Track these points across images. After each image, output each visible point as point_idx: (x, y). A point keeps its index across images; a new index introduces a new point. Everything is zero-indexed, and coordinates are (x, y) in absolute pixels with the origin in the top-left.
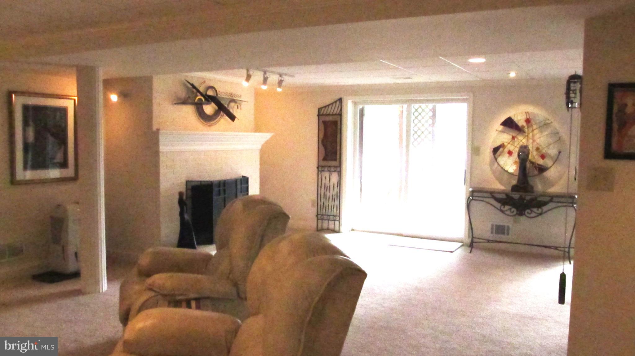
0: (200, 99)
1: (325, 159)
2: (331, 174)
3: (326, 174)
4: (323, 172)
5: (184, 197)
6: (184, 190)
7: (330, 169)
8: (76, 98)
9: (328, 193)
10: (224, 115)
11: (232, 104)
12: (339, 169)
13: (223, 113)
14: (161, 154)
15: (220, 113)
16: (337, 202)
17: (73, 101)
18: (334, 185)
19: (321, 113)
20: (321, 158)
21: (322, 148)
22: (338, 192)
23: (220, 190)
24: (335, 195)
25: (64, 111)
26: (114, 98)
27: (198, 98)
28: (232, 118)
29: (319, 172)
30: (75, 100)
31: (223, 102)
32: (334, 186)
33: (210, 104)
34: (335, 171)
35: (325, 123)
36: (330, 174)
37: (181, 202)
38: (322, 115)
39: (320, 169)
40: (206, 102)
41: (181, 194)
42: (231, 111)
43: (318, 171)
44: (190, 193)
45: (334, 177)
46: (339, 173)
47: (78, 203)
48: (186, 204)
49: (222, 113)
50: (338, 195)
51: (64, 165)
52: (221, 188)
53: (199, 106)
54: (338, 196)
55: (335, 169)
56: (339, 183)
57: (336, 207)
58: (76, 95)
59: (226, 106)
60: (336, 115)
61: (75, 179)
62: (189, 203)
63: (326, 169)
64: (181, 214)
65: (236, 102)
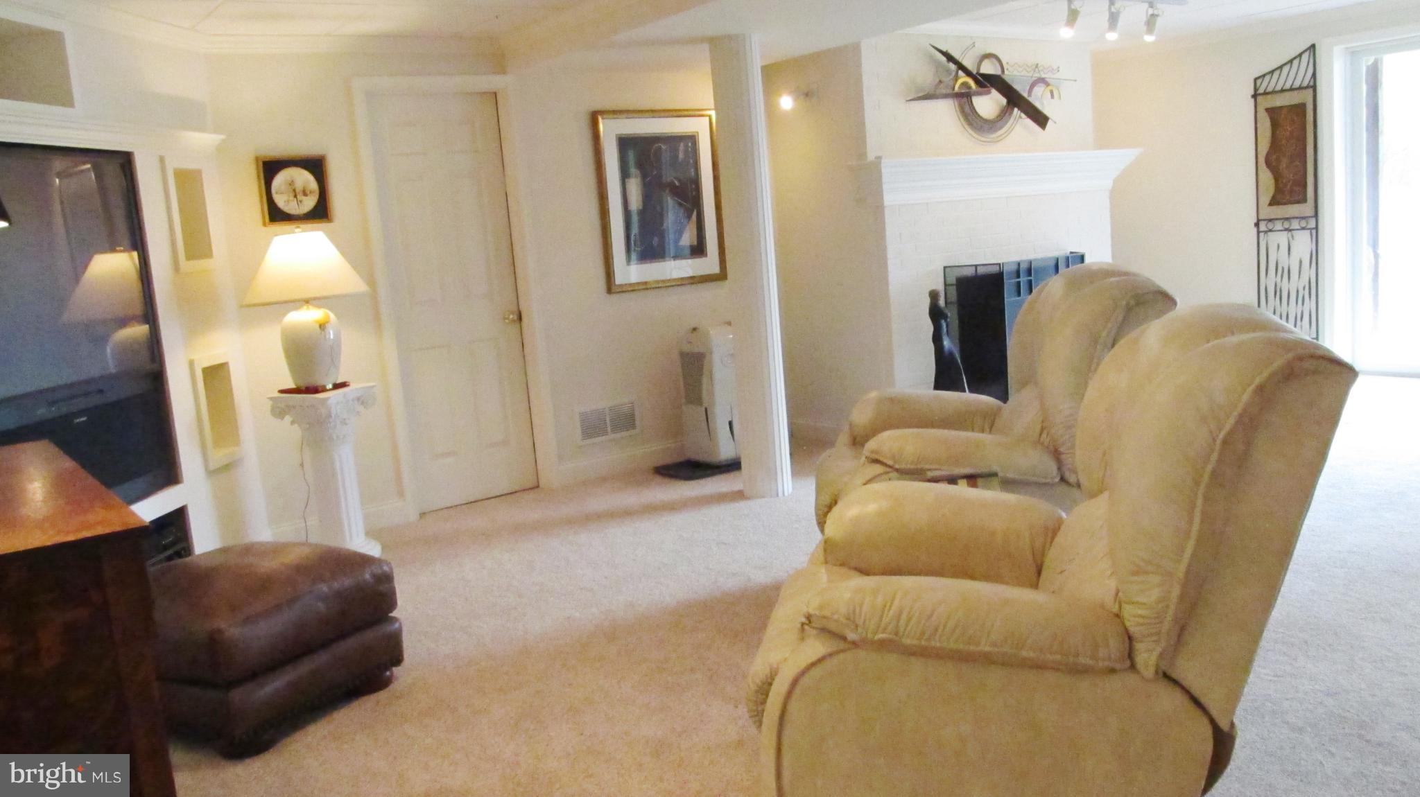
0: (965, 84)
1: (1274, 202)
2: (1292, 236)
3: (1281, 238)
4: (1269, 233)
5: (942, 302)
6: (940, 287)
7: (1290, 225)
8: (713, 113)
9: (1285, 286)
10: (1020, 117)
11: (1039, 90)
12: (1312, 224)
13: (1019, 112)
14: (887, 212)
15: (1013, 110)
16: (1310, 305)
17: (707, 119)
18: (1301, 262)
19: (1261, 91)
20: (1265, 199)
21: (1267, 177)
22: (1313, 280)
23: (1019, 283)
24: (1304, 288)
25: (692, 139)
26: (786, 102)
27: (960, 81)
28: (1040, 119)
29: (1262, 235)
30: (710, 117)
31: (1017, 87)
32: (1300, 267)
33: (989, 93)
34: (1303, 229)
35: (1271, 111)
36: (1291, 239)
37: (936, 314)
38: (1265, 93)
39: (1263, 227)
40: (980, 90)
41: (934, 295)
42: (1038, 105)
43: (1259, 232)
44: (953, 292)
45: (1302, 242)
46: (1314, 232)
47: (729, 324)
48: (945, 317)
49: (1016, 110)
50: (1313, 285)
51: (698, 250)
52: (1023, 279)
53: (965, 99)
54: (1314, 289)
55: (1303, 224)
56: (1315, 257)
57: (1308, 317)
58: (712, 106)
59: (1025, 95)
60: (1300, 88)
61: (722, 276)
62: (952, 314)
63: (1278, 226)
64: (937, 339)
65: (1047, 84)
